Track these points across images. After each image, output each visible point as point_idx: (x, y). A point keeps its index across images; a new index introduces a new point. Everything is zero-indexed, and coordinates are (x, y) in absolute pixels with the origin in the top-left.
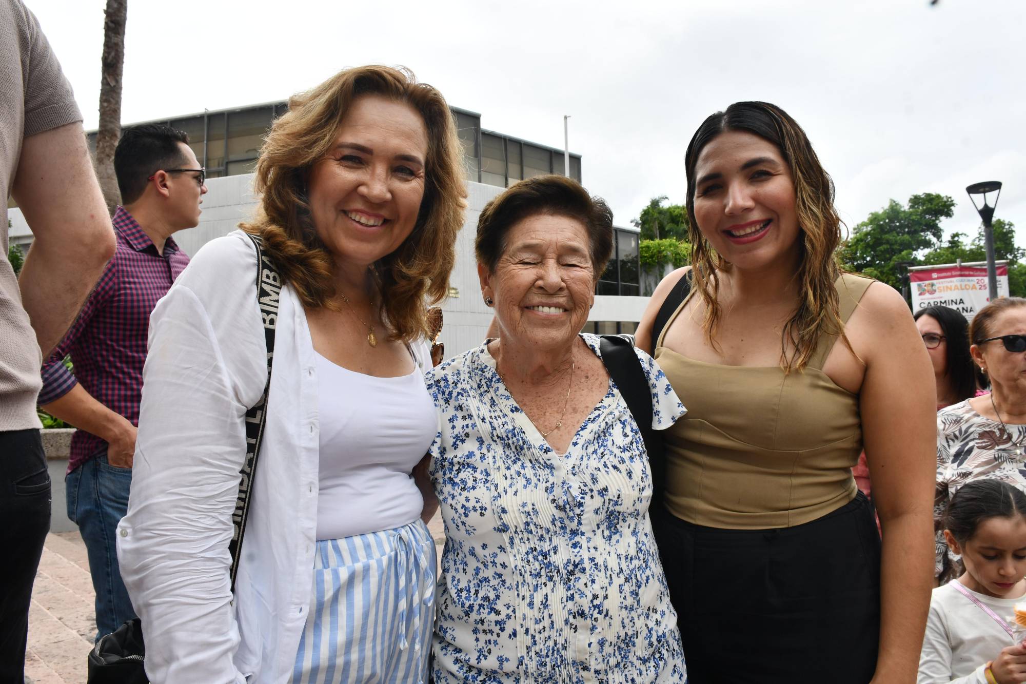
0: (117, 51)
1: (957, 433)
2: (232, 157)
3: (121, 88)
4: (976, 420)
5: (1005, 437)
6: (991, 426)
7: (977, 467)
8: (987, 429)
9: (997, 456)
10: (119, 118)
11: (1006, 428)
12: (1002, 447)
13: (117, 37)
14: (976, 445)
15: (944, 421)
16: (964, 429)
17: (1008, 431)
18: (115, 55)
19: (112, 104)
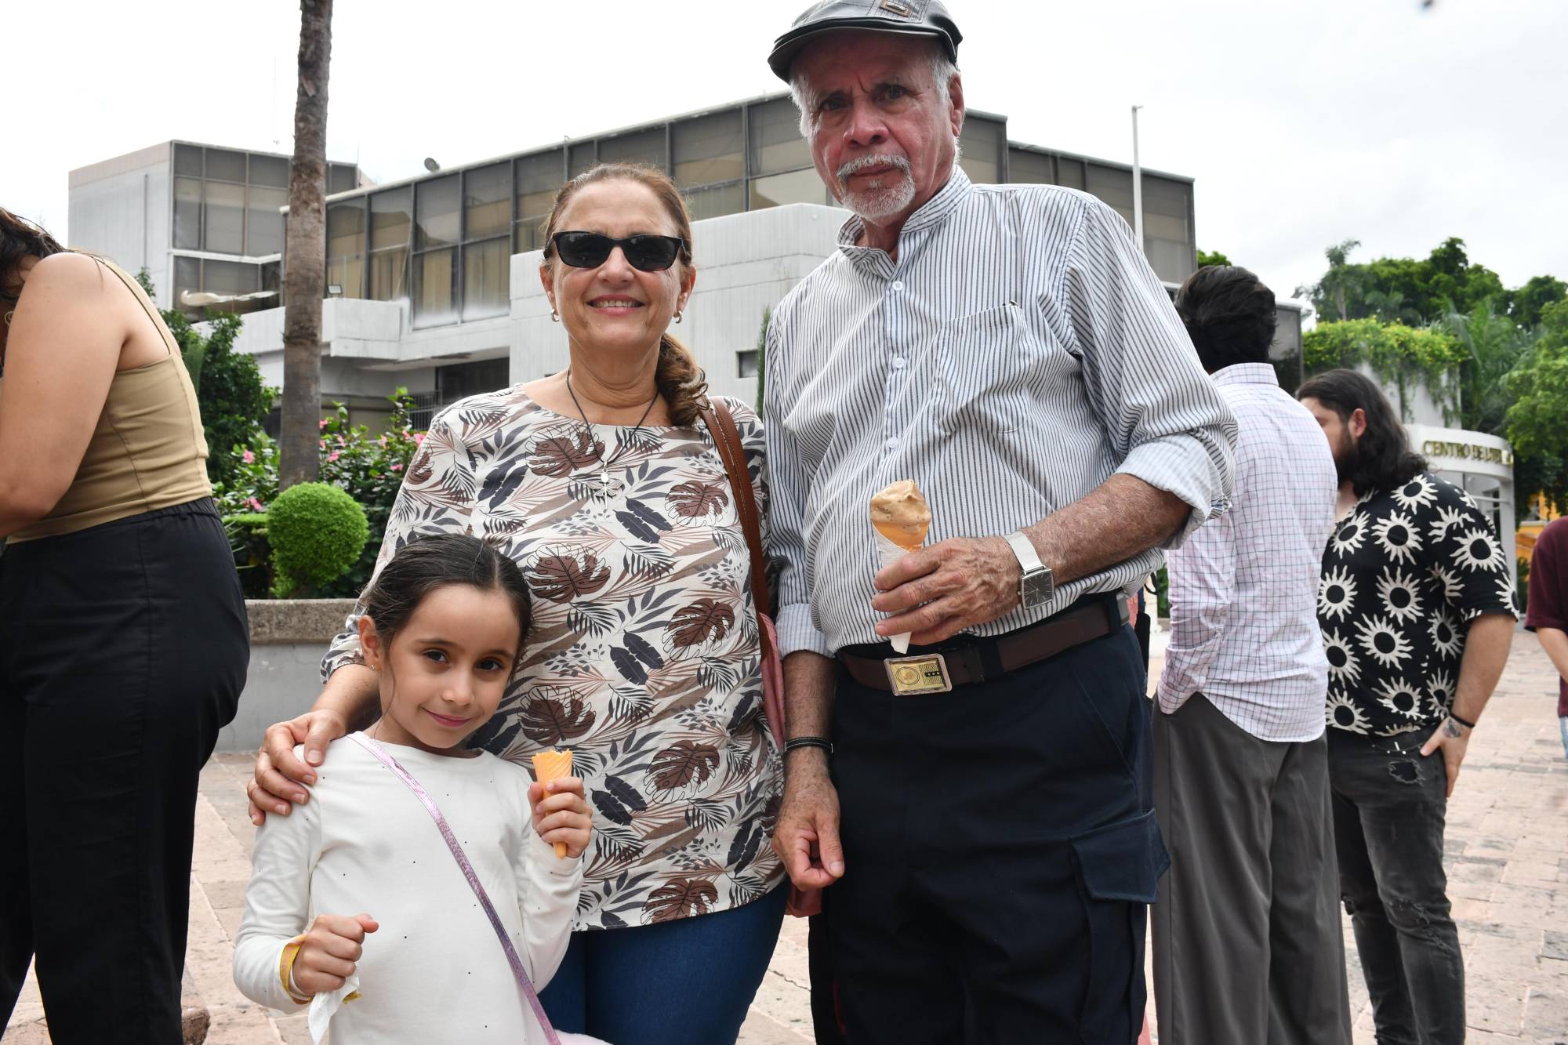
0: (318, 42)
1: (491, 442)
3: (326, 99)
4: (533, 417)
5: (590, 449)
6: (564, 428)
7: (533, 512)
8: (555, 435)
9: (573, 489)
10: (323, 145)
11: (593, 432)
12: (583, 470)
13: (319, 21)
14: (531, 466)
15: (465, 416)
16: (505, 434)
17: (595, 439)
18: (316, 48)
19: (309, 123)
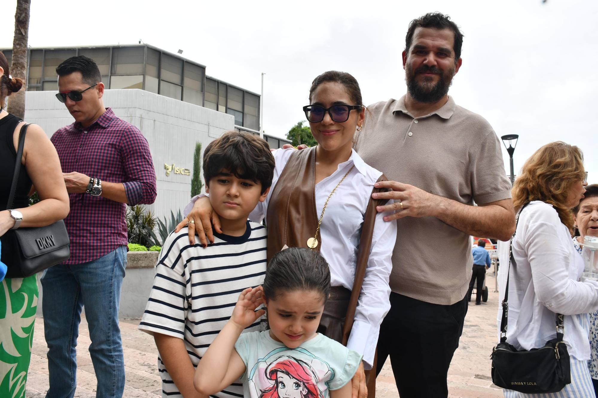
2: (47, 79)
13: (26, 4)
18: (25, 16)
19: (22, 46)
